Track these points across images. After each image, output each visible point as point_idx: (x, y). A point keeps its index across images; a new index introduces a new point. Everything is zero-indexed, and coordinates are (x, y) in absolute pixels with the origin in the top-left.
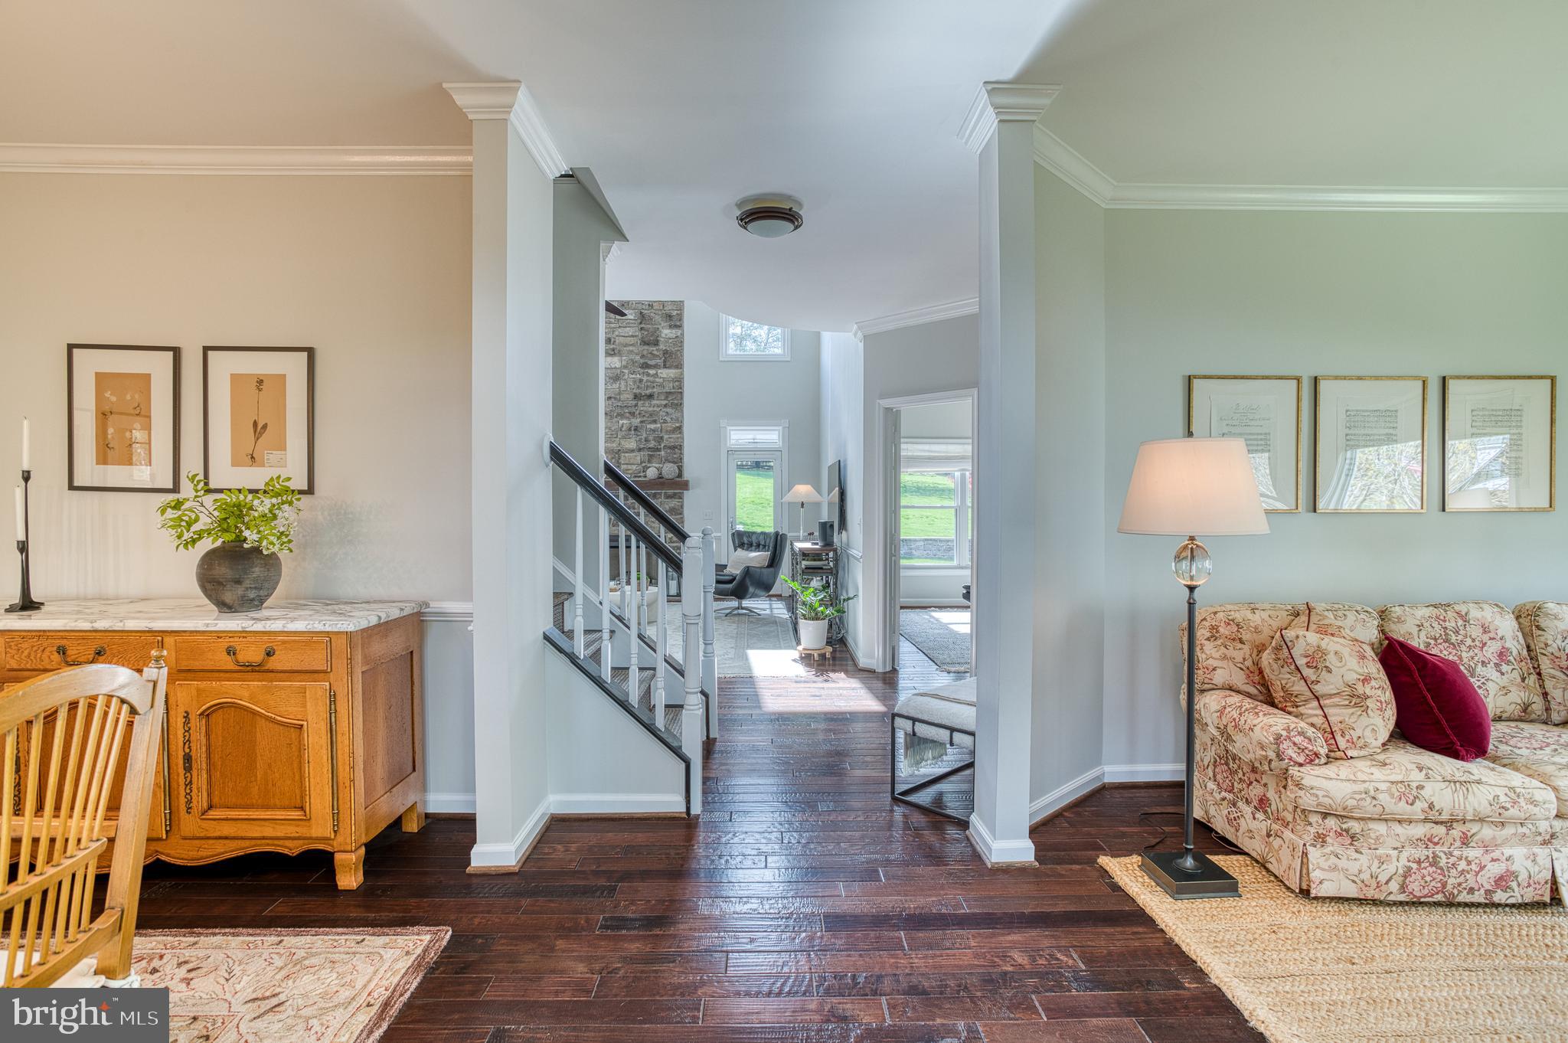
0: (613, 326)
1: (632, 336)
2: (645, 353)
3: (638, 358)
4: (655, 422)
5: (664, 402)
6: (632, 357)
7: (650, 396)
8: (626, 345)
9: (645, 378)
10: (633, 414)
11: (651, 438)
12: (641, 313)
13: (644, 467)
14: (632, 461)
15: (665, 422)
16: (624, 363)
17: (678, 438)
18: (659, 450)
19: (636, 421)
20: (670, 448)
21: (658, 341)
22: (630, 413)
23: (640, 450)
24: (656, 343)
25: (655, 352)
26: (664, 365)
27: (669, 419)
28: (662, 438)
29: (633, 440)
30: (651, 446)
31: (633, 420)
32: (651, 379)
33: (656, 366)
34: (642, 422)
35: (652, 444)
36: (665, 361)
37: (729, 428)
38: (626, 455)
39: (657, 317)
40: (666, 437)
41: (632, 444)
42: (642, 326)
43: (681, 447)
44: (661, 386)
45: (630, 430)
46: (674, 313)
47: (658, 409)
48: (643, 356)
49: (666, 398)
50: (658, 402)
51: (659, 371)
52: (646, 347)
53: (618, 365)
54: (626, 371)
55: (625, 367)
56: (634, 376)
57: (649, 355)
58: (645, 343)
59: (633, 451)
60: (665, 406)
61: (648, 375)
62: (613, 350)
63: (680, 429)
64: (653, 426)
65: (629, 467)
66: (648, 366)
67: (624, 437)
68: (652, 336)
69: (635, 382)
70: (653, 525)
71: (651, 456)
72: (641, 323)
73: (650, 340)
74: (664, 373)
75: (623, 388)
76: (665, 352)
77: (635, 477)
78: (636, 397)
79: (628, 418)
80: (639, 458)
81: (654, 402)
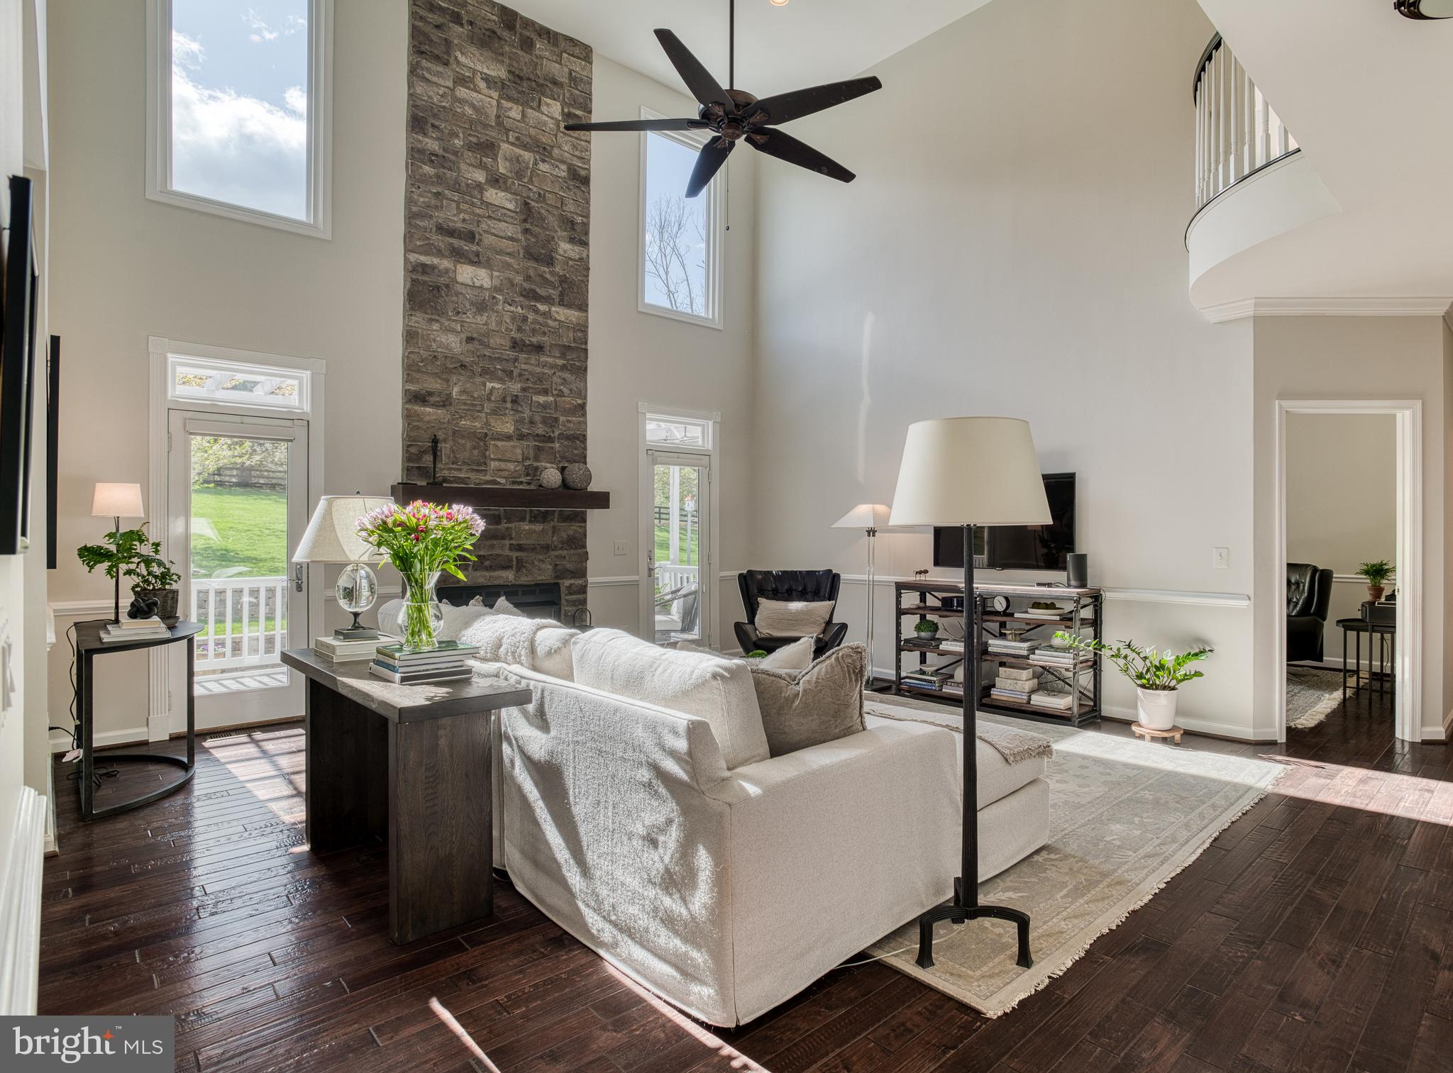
0: (478, 211)
1: (511, 239)
2: (532, 273)
3: (519, 279)
4: (545, 392)
5: (560, 362)
6: (511, 275)
7: (539, 348)
8: (500, 252)
9: (531, 316)
10: (510, 374)
11: (537, 418)
12: (526, 204)
13: (527, 468)
14: (508, 455)
15: (561, 394)
16: (496, 282)
17: (579, 423)
18: (551, 440)
19: (515, 387)
20: (568, 438)
21: (552, 258)
22: (504, 371)
23: (521, 437)
24: (550, 261)
25: (548, 276)
26: (561, 300)
27: (566, 391)
28: (556, 420)
29: (509, 419)
30: (540, 431)
31: (509, 384)
32: (540, 319)
33: (547, 300)
34: (524, 390)
35: (541, 429)
36: (561, 294)
37: (648, 415)
38: (500, 444)
39: (551, 218)
40: (562, 419)
41: (508, 427)
42: (528, 226)
43: (583, 438)
44: (555, 332)
45: (504, 400)
46: (579, 219)
47: (550, 372)
48: (528, 278)
49: (563, 356)
50: (550, 360)
51: (553, 309)
52: (531, 264)
53: (487, 283)
54: (500, 297)
55: (498, 289)
56: (512, 309)
57: (538, 279)
58: (530, 255)
59: (509, 438)
60: (563, 368)
61: (536, 311)
62: (477, 255)
63: (582, 407)
64: (542, 399)
65: (503, 465)
66: (538, 298)
67: (494, 412)
68: (544, 247)
69: (513, 319)
70: (543, 566)
71: (538, 449)
72: (525, 221)
73: (541, 255)
74: (561, 313)
75: (493, 326)
76: (563, 280)
77: (514, 483)
78: (515, 345)
79: (501, 380)
80: (519, 451)
81: (543, 359)
